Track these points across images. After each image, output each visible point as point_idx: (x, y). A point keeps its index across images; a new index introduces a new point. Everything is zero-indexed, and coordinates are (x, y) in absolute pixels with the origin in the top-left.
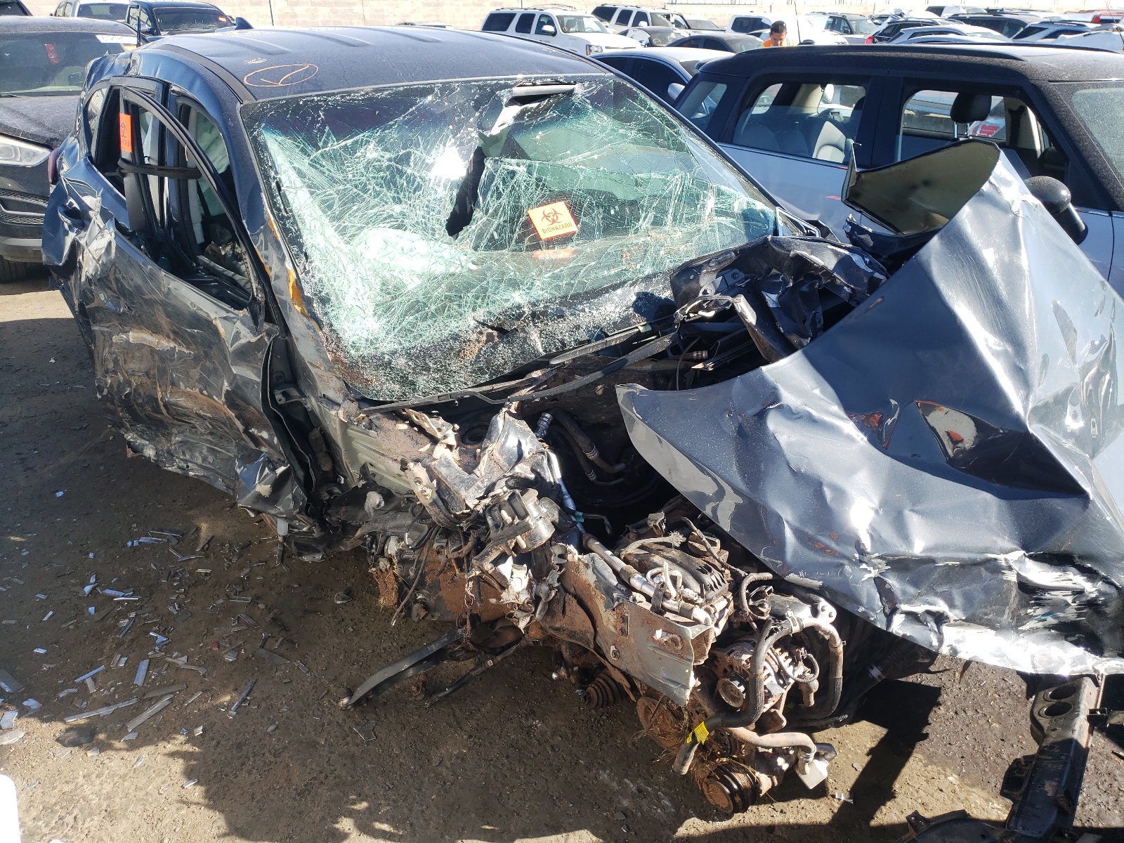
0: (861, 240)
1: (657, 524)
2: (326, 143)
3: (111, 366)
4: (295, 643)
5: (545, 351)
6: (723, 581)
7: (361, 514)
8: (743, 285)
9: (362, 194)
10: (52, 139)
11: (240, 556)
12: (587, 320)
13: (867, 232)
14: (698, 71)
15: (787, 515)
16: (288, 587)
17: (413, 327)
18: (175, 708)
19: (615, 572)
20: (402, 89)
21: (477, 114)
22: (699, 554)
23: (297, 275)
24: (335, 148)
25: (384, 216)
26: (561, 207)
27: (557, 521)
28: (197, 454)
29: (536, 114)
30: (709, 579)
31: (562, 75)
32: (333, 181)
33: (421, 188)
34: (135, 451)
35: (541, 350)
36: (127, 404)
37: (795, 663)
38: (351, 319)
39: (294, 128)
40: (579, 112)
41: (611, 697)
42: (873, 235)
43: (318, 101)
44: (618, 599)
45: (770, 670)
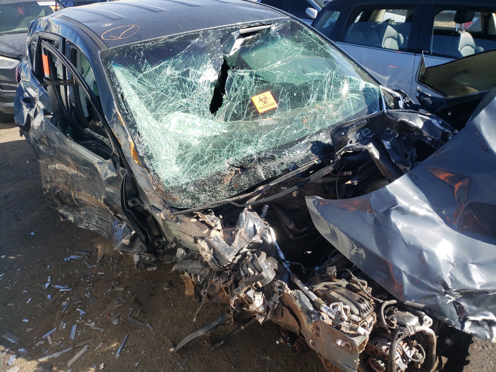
0: (425, 100)
1: (332, 274)
2: (145, 70)
3: (49, 179)
4: (146, 313)
5: (265, 177)
6: (371, 306)
7: (174, 258)
8: (371, 137)
9: (165, 95)
10: (20, 55)
11: (118, 264)
12: (287, 159)
13: (428, 96)
14: (324, 6)
15: (403, 267)
16: (141, 281)
17: (197, 169)
18: (90, 352)
19: (311, 302)
20: (182, 36)
21: (222, 46)
22: (356, 291)
23: (135, 144)
24: (150, 71)
25: (178, 107)
26: (268, 94)
27: (277, 269)
28: (93, 220)
29: (251, 42)
30: (363, 306)
31: (264, 20)
32: (150, 89)
33: (196, 88)
34: (64, 218)
35: (263, 177)
36: (58, 196)
37: (411, 349)
38: (165, 167)
39: (128, 62)
40: (274, 39)
41: (306, 349)
42: (431, 98)
43: (141, 46)
44: (314, 319)
45: (398, 355)
